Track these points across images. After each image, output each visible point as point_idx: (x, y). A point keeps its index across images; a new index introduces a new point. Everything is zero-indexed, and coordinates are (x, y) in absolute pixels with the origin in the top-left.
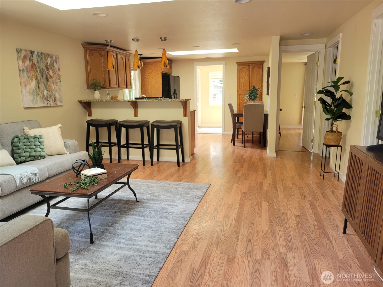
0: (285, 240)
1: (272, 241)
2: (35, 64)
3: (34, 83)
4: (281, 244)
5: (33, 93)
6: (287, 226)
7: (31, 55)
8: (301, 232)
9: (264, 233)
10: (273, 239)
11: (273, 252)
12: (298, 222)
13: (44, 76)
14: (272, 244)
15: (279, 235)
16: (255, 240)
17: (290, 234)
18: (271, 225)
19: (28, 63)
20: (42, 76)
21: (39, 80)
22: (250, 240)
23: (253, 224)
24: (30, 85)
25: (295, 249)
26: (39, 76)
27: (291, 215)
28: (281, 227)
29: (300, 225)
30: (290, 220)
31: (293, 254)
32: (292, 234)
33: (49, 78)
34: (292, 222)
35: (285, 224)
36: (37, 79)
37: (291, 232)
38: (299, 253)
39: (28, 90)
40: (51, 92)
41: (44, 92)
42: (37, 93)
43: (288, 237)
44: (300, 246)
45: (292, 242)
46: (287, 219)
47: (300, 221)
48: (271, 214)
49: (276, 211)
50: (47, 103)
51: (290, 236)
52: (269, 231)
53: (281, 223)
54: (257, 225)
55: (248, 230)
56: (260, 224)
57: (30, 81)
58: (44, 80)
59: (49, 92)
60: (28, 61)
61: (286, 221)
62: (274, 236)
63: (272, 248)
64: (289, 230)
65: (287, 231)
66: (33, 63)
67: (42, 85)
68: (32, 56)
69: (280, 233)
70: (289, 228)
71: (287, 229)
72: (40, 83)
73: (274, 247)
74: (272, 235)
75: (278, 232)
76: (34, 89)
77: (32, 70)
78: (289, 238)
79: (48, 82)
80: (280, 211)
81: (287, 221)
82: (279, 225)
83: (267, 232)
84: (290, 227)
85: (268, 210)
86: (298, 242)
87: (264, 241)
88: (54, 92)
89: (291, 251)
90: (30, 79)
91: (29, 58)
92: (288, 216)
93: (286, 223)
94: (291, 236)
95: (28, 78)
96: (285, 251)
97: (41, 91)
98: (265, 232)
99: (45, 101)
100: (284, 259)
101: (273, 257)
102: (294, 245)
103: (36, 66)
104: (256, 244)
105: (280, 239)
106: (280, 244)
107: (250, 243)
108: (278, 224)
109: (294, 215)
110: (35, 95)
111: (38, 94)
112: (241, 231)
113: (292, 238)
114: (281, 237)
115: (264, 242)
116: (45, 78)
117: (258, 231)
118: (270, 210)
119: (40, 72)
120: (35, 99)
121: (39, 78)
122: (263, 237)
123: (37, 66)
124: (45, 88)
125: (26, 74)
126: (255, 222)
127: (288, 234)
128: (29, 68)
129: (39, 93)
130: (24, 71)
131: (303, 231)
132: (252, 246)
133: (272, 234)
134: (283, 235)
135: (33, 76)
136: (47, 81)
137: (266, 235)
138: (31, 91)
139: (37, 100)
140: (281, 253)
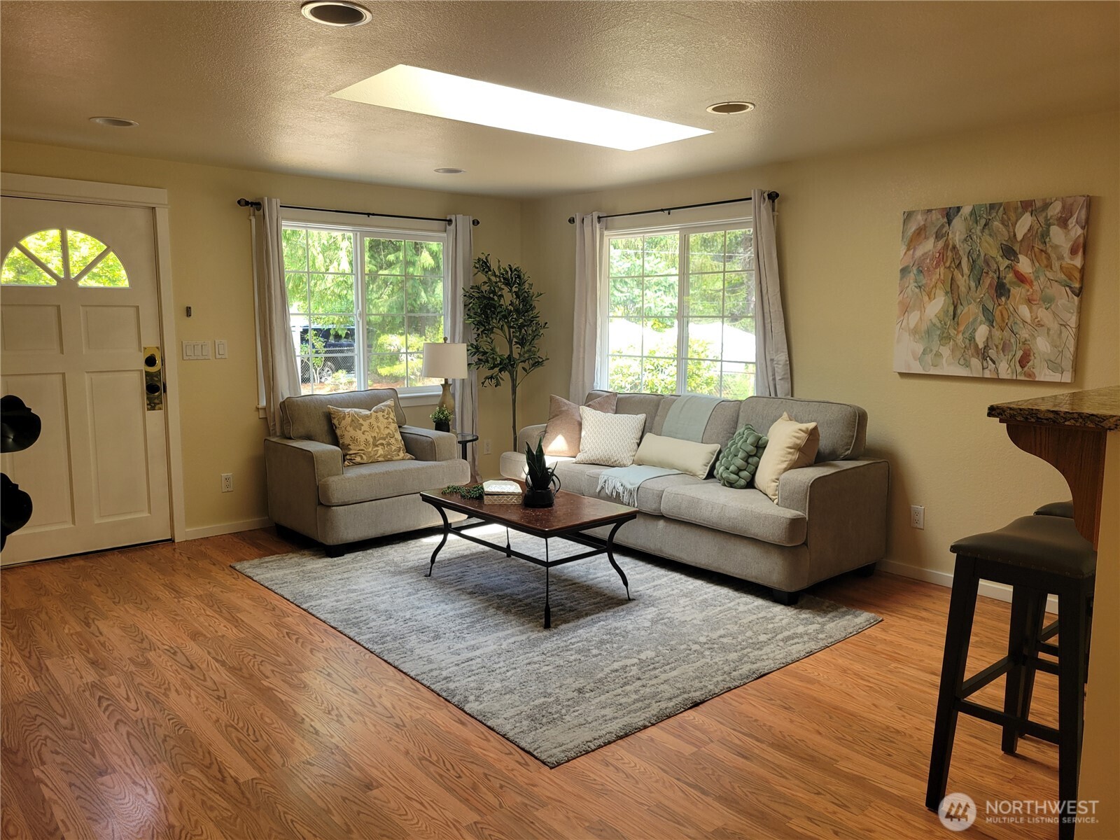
0: (114, 696)
1: (142, 685)
2: (954, 247)
3: (937, 305)
4: (119, 687)
5: (928, 332)
6: (123, 729)
7: (946, 220)
8: (79, 728)
9: (173, 689)
10: (142, 688)
11: (130, 670)
12: (96, 753)
13: (988, 281)
14: (138, 680)
15: (133, 700)
16: (182, 673)
17: (107, 713)
18: (169, 715)
19: (929, 246)
20: (979, 282)
21: (962, 295)
22: (192, 668)
23: (219, 698)
24: (922, 308)
25: (84, 691)
26: (962, 281)
27: (127, 766)
28: (139, 720)
29: (87, 746)
30: (122, 749)
31: (85, 682)
32: (103, 714)
33: (1008, 286)
34: (114, 746)
35: (132, 732)
36: (952, 288)
37: (106, 719)
38: (73, 688)
39: (912, 326)
40: (1007, 333)
41: (975, 330)
42: (943, 333)
43: (108, 705)
44: (75, 699)
45: (97, 700)
46: (133, 749)
47: (90, 756)
48: (193, 742)
49: (185, 760)
50: (983, 369)
51: (106, 709)
52: (163, 698)
53: (144, 728)
54: (204, 698)
55: (215, 683)
56: (198, 704)
57: (926, 298)
58: (984, 292)
59: (997, 333)
60: (932, 240)
61: (133, 739)
62: (144, 694)
63: (135, 674)
64: (115, 721)
65: (119, 717)
66: (946, 246)
67: (971, 310)
68: (949, 223)
69: (133, 705)
70: (117, 724)
71: (122, 721)
72: (965, 303)
73: (132, 677)
74: (150, 695)
75: (139, 705)
76: (935, 321)
77: (937, 265)
78: (105, 704)
79: (1003, 299)
80: (173, 766)
81: (130, 742)
82: (148, 721)
83: (166, 695)
84: (113, 728)
85: (212, 750)
86: (80, 704)
87: (160, 677)
88: (1024, 334)
89: (92, 685)
90: (924, 293)
91: (935, 230)
92: (134, 760)
93: (128, 734)
94: (103, 709)
95: (917, 290)
96: (104, 680)
97: (962, 328)
98: (173, 694)
99: (976, 362)
100: (102, 669)
101: (124, 663)
102: (88, 697)
103: (957, 253)
104: (174, 667)
105: (127, 694)
106: (123, 686)
107: (189, 665)
108: (151, 722)
109: (117, 768)
110: (936, 338)
111: (949, 338)
112: (228, 674)
113: (99, 706)
114: (128, 699)
115: (158, 676)
116: (990, 284)
117: (190, 689)
118: (207, 755)
119: (972, 269)
120: (931, 351)
121: (963, 289)
122: (169, 683)
123: (961, 253)
124: (981, 317)
125: (911, 281)
126: (216, 703)
127: (113, 711)
128: (928, 261)
129: (952, 332)
130: (910, 272)
131: (76, 733)
132: (178, 662)
133: (152, 697)
134: (124, 705)
135: (940, 285)
136: (999, 295)
137: (165, 690)
138: (924, 327)
139: (938, 355)
140: (111, 675)
